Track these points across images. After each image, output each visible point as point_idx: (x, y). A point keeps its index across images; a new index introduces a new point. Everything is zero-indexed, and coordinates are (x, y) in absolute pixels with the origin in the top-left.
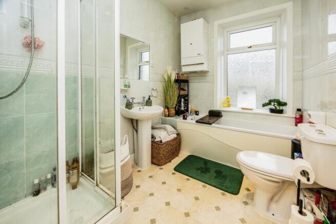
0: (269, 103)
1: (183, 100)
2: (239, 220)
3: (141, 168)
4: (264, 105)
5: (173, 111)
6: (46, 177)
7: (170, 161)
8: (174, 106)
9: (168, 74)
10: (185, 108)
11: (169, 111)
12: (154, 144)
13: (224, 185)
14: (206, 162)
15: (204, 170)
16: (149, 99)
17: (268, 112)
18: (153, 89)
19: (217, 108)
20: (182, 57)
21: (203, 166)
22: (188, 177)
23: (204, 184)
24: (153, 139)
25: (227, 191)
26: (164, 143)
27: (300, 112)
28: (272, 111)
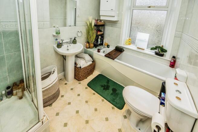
0: (156, 48)
1: (100, 37)
2: (118, 130)
3: (68, 81)
4: (152, 49)
5: (92, 45)
6: (2, 93)
7: (86, 78)
8: (93, 42)
9: (89, 21)
10: (100, 42)
11: (89, 45)
12: (76, 68)
13: (115, 101)
14: (109, 81)
15: (106, 87)
16: (75, 39)
17: (154, 54)
18: (78, 32)
19: (121, 45)
20: (100, 10)
21: (106, 84)
22: (94, 92)
23: (103, 98)
24: (76, 65)
25: (115, 106)
26: (83, 68)
27: (174, 59)
28: (157, 54)
